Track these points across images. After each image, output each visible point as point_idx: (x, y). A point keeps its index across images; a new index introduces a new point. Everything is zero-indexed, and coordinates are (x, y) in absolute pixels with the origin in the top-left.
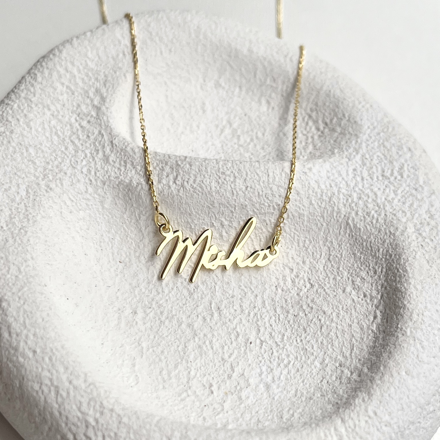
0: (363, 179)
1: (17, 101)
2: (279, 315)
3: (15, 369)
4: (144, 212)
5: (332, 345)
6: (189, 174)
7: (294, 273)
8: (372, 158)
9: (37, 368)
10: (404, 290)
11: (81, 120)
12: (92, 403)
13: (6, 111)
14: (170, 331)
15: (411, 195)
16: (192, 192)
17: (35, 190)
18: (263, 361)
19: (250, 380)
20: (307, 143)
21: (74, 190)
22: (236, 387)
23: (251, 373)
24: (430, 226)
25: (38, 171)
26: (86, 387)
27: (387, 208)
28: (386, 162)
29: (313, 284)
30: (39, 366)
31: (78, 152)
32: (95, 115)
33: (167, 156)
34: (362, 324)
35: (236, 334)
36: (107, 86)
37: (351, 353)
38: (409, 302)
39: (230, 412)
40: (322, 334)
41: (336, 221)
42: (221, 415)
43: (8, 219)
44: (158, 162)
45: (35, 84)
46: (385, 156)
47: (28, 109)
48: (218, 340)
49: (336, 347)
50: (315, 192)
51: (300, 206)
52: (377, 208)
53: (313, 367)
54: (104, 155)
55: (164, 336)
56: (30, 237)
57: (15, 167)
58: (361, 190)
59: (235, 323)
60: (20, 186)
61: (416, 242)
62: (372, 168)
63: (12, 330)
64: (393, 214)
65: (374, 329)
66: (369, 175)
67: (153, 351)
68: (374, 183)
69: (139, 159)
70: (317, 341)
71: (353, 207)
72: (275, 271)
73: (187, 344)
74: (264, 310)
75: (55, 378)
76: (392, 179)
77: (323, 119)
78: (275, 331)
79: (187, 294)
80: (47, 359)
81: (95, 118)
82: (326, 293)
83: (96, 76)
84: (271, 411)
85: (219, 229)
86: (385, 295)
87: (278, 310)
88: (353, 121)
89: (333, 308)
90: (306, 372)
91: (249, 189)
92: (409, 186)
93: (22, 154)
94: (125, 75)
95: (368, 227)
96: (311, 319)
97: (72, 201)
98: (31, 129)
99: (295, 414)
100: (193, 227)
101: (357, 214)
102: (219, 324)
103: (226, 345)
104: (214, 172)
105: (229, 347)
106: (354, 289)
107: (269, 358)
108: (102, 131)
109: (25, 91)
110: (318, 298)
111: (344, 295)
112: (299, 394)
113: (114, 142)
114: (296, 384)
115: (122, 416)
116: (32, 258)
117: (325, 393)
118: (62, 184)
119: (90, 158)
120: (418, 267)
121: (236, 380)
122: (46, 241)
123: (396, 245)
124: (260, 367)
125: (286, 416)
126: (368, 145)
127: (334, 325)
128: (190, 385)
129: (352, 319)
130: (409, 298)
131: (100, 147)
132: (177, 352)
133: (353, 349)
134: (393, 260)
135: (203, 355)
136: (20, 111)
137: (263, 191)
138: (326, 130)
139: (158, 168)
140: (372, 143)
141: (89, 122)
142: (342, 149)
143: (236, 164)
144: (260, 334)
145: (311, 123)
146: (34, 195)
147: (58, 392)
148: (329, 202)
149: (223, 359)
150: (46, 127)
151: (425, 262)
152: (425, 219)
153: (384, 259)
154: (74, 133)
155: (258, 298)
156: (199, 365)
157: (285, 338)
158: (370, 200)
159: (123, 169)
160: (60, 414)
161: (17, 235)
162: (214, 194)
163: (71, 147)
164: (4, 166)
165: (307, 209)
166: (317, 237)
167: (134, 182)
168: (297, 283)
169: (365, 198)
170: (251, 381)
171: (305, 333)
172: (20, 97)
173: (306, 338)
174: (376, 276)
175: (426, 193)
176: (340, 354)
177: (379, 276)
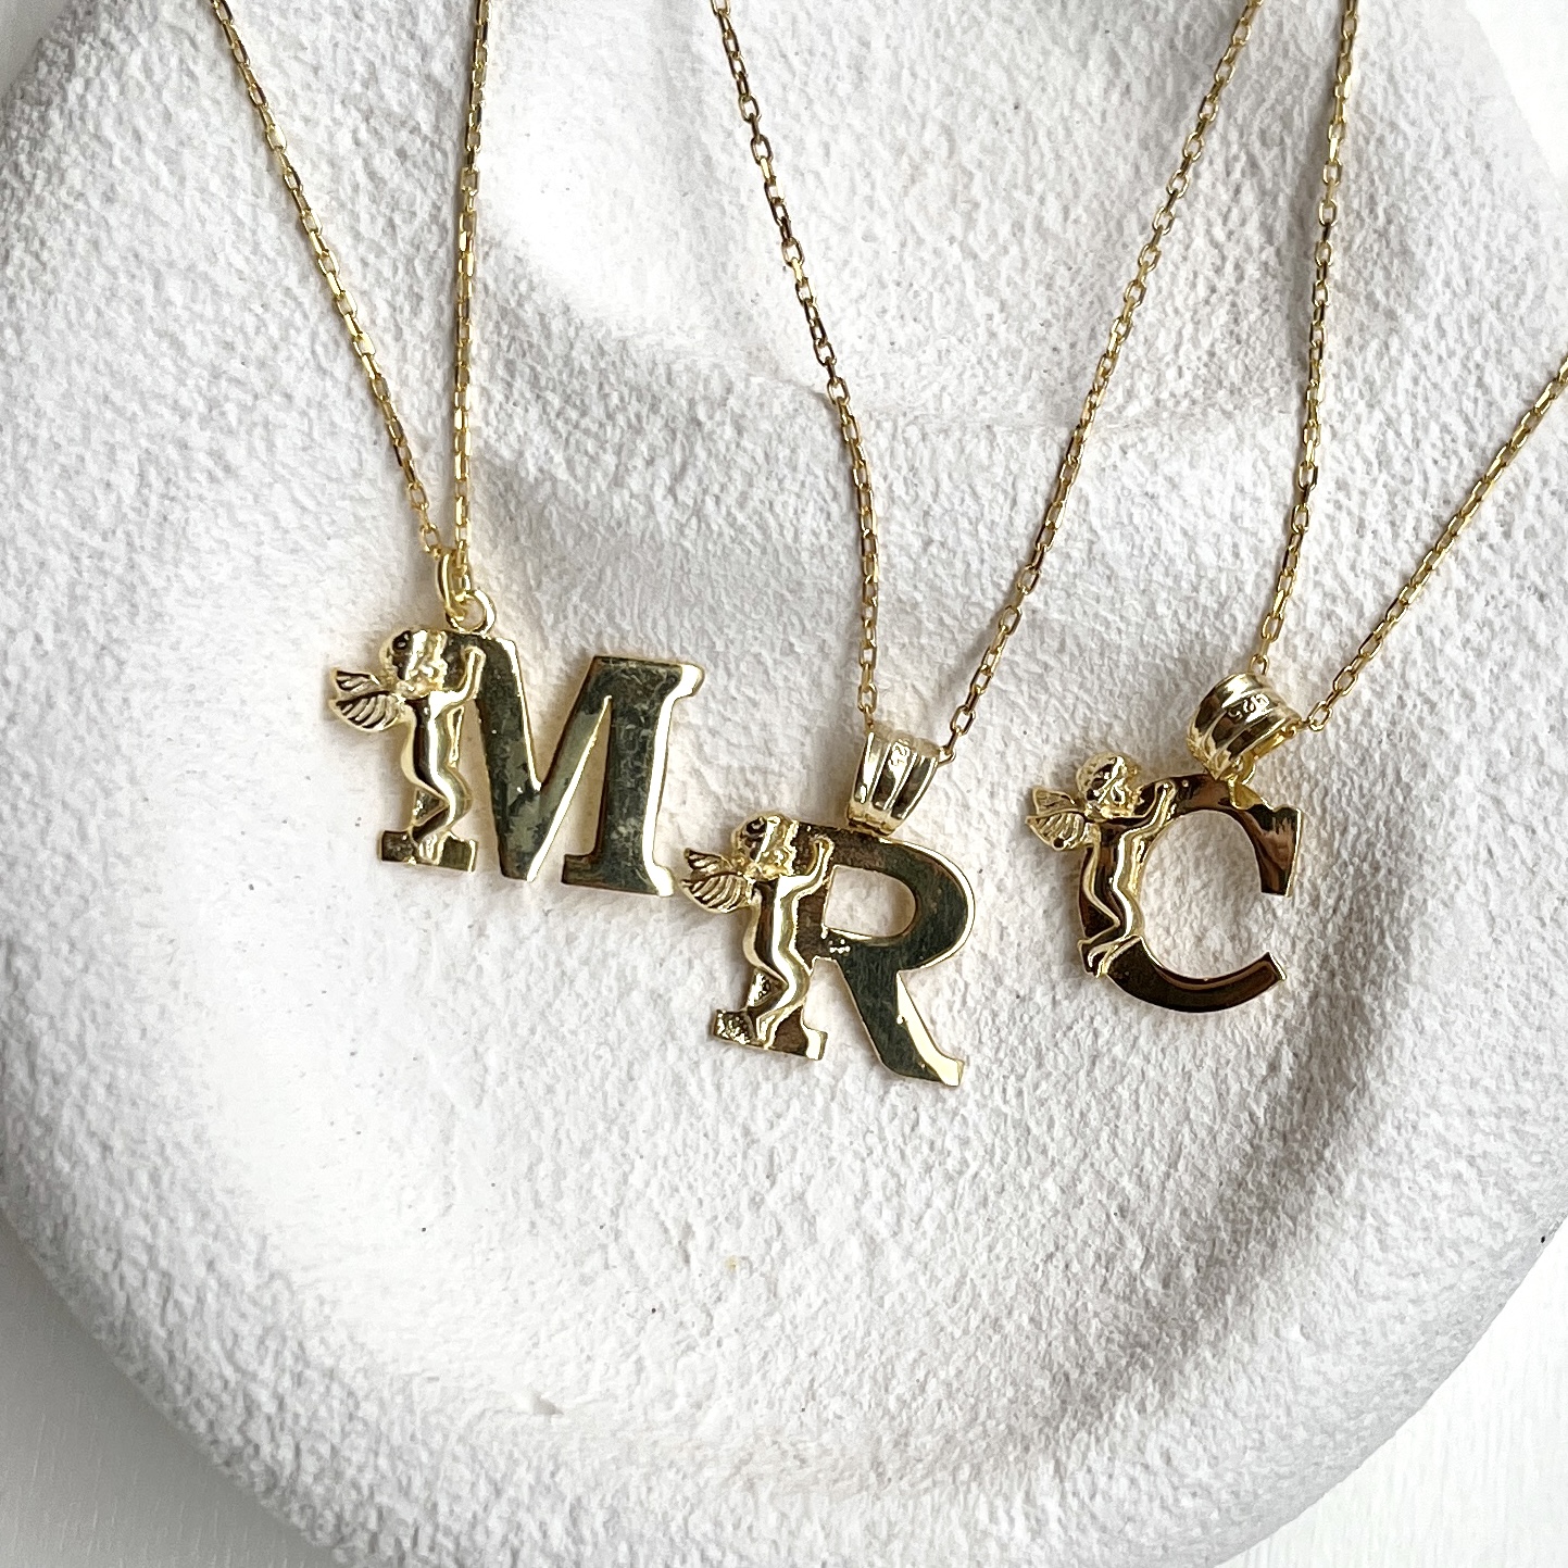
0: (1361, 527)
2: (966, 985)
3: (42, 1188)
4: (554, 571)
5: (1115, 1133)
6: (728, 465)
8: (1419, 433)
9: (110, 1202)
11: (374, 145)
12: (272, 1344)
14: (585, 1012)
15: (1518, 621)
16: (727, 540)
17: (170, 471)
18: (878, 1150)
19: (819, 1220)
20: (1213, 290)
21: (312, 466)
22: (768, 1243)
23: (830, 1193)
25: (191, 382)
26: (258, 1288)
27: (1411, 673)
30: (116, 1196)
32: (426, 129)
34: (1225, 1081)
37: (1168, 1175)
38: (1381, 1074)
39: (731, 1344)
40: (1091, 1085)
42: (694, 1357)
43: (61, 599)
44: (626, 391)
49: (1124, 1143)
50: (1172, 571)
51: (1110, 617)
53: (1035, 1198)
55: (564, 1030)
56: (133, 685)
62: (1406, 482)
63: (39, 1061)
64: (1427, 701)
65: (1260, 1113)
66: (1392, 509)
67: (521, 1083)
69: (560, 363)
70: (1069, 1105)
72: (988, 816)
73: (636, 1067)
75: (161, 1244)
80: (143, 1179)
81: (425, 139)
84: (860, 1355)
85: (810, 662)
86: (1323, 1001)
90: (1009, 1210)
91: (933, 549)
92: (1521, 579)
96: (1067, 1020)
97: (304, 509)
99: (932, 1384)
100: (720, 647)
104: (820, 473)
105: (775, 1087)
106: (1232, 938)
107: (900, 1140)
112: (964, 1299)
114: (964, 1253)
115: (360, 1394)
116: (133, 780)
117: (1045, 1314)
118: (271, 447)
119: (386, 330)
121: (774, 1214)
122: (192, 688)
123: (1402, 837)
124: (864, 1170)
125: (901, 1387)
127: (1136, 1061)
128: (621, 1224)
129: (1200, 1053)
130: (1385, 1057)
131: (427, 283)
132: (599, 1095)
133: (1173, 1165)
134: (1377, 888)
135: (683, 1117)
137: (982, 561)
139: (621, 419)
141: (402, 155)
143: (907, 442)
145: (1248, 197)
146: (164, 496)
147: (169, 1291)
148: (1217, 615)
149: (746, 1132)
150: (237, 173)
153: (1351, 869)
154: (342, 206)
156: (663, 1150)
159: (500, 395)
160: (172, 1358)
161: (88, 678)
162: (805, 556)
165: (1132, 630)
167: (531, 463)
170: (824, 1226)
171: (1039, 1067)
173: (1036, 1087)
174: (1315, 919)
176: (1131, 1173)
177: (1324, 922)
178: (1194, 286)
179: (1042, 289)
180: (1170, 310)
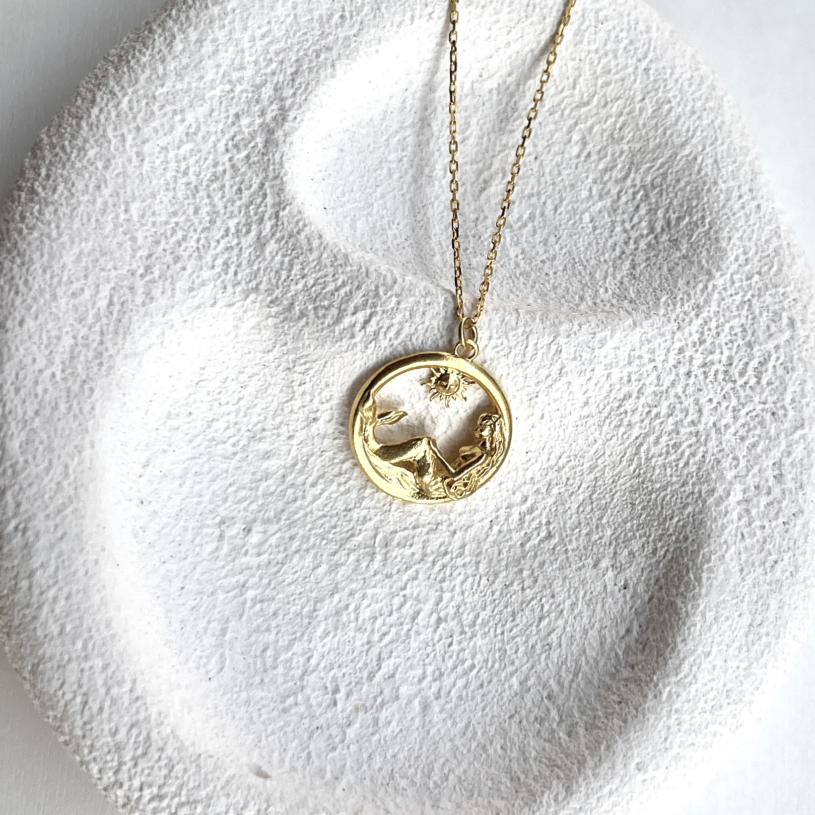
0: (688, 374)
1: (130, 91)
2: (480, 577)
4: (302, 361)
5: (547, 658)
6: (392, 318)
7: (528, 504)
8: (719, 330)
10: (684, 614)
13: (106, 110)
14: (297, 576)
15: (762, 423)
17: (124, 299)
18: (432, 655)
19: (401, 688)
20: (623, 253)
22: (375, 698)
23: (407, 675)
24: (771, 497)
26: (130, 704)
27: (710, 445)
28: (741, 342)
29: (552, 533)
31: (215, 222)
33: (363, 270)
34: (604, 636)
35: (402, 599)
36: (298, 82)
37: (573, 681)
38: (684, 640)
39: (354, 748)
40: (538, 632)
41: (620, 442)
42: (336, 753)
43: (66, 356)
45: (169, 58)
46: (744, 330)
47: (146, 115)
48: (370, 604)
49: (552, 662)
52: (694, 439)
54: (258, 238)
56: (97, 401)
57: (100, 246)
58: (679, 398)
59: (405, 577)
60: (101, 287)
61: (736, 525)
62: (712, 353)
64: (716, 459)
65: (621, 653)
66: (704, 365)
68: (707, 385)
71: (654, 428)
73: (318, 605)
74: (460, 562)
76: (741, 382)
77: (667, 210)
78: (466, 604)
79: (343, 508)
82: (567, 558)
83: (281, 56)
86: (656, 601)
87: (482, 567)
88: (713, 237)
89: (569, 590)
92: (764, 403)
93: (117, 217)
94: (333, 66)
95: (668, 470)
96: (529, 598)
98: (142, 160)
101: (657, 442)
102: (377, 577)
103: (381, 615)
105: (384, 620)
106: (612, 566)
107: (442, 652)
108: (267, 184)
109: (148, 72)
110: (552, 563)
111: (594, 572)
113: (281, 214)
120: (721, 577)
121: (379, 684)
123: (700, 524)
124: (424, 665)
126: (723, 299)
127: (561, 622)
128: (305, 683)
129: (593, 620)
130: (687, 632)
131: (255, 219)
133: (576, 675)
134: (687, 548)
135: (339, 631)
136: (131, 116)
138: (665, 237)
140: (731, 295)
141: (248, 157)
142: (675, 298)
144: (440, 606)
145: (643, 211)
151: (737, 568)
152: (767, 481)
153: (674, 538)
155: (456, 537)
157: (479, 621)
158: (686, 422)
159: (284, 275)
161: (76, 396)
163: (205, 210)
164: (80, 243)
166: (583, 457)
167: (297, 308)
168: (527, 524)
169: (681, 416)
170: (403, 690)
171: (513, 621)
172: (137, 82)
173: (511, 630)
174: (654, 560)
175: (787, 425)
176: (555, 677)
177: (658, 562)
178: (614, 250)
179: (542, 244)
180: (602, 260)
